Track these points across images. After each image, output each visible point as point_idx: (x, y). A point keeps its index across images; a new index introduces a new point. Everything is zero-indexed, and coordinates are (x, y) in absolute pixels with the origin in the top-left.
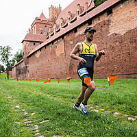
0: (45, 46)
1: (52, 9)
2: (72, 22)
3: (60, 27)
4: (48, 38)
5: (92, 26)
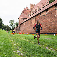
0: (28, 20)
1: (31, 5)
2: (39, 10)
3: (34, 12)
4: (29, 17)
5: (48, 12)
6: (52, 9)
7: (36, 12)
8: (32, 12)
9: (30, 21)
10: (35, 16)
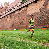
0: (3, 17)
2: (13, 9)
4: (4, 14)
5: (21, 11)
6: (24, 9)
7: (10, 11)
8: (7, 10)
9: (5, 18)
10: (10, 14)
